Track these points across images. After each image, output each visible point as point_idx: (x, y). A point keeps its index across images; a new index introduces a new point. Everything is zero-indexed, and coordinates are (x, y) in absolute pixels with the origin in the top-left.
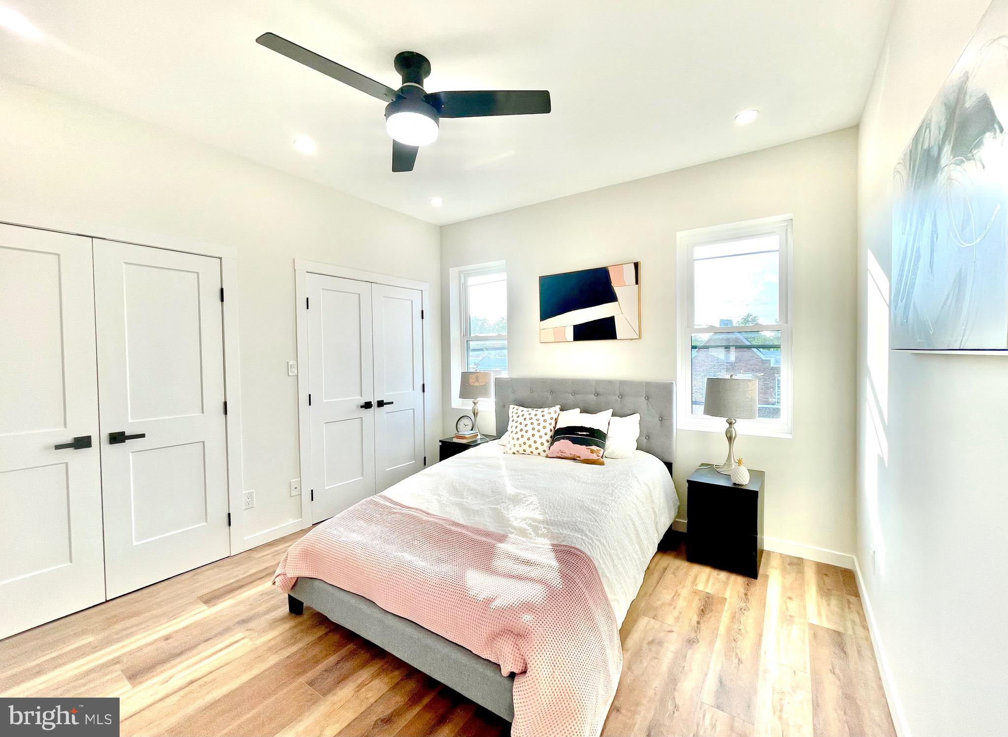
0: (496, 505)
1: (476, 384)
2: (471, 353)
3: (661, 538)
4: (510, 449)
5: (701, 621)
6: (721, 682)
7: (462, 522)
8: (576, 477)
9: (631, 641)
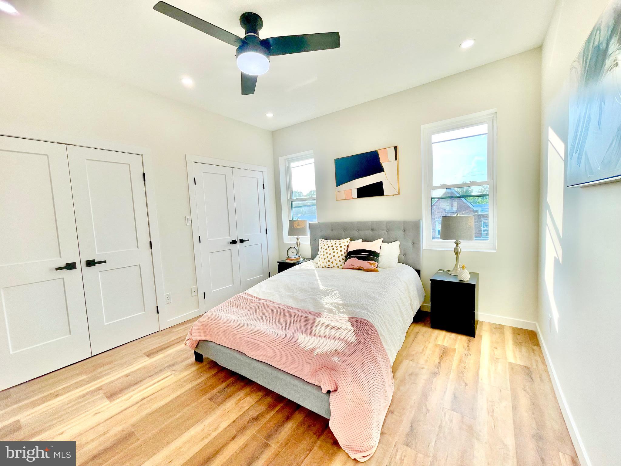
0: (314, 296)
1: (298, 227)
2: (294, 209)
3: (415, 314)
4: (320, 265)
5: (441, 362)
6: (455, 396)
7: (294, 306)
8: (362, 279)
9: (399, 373)
